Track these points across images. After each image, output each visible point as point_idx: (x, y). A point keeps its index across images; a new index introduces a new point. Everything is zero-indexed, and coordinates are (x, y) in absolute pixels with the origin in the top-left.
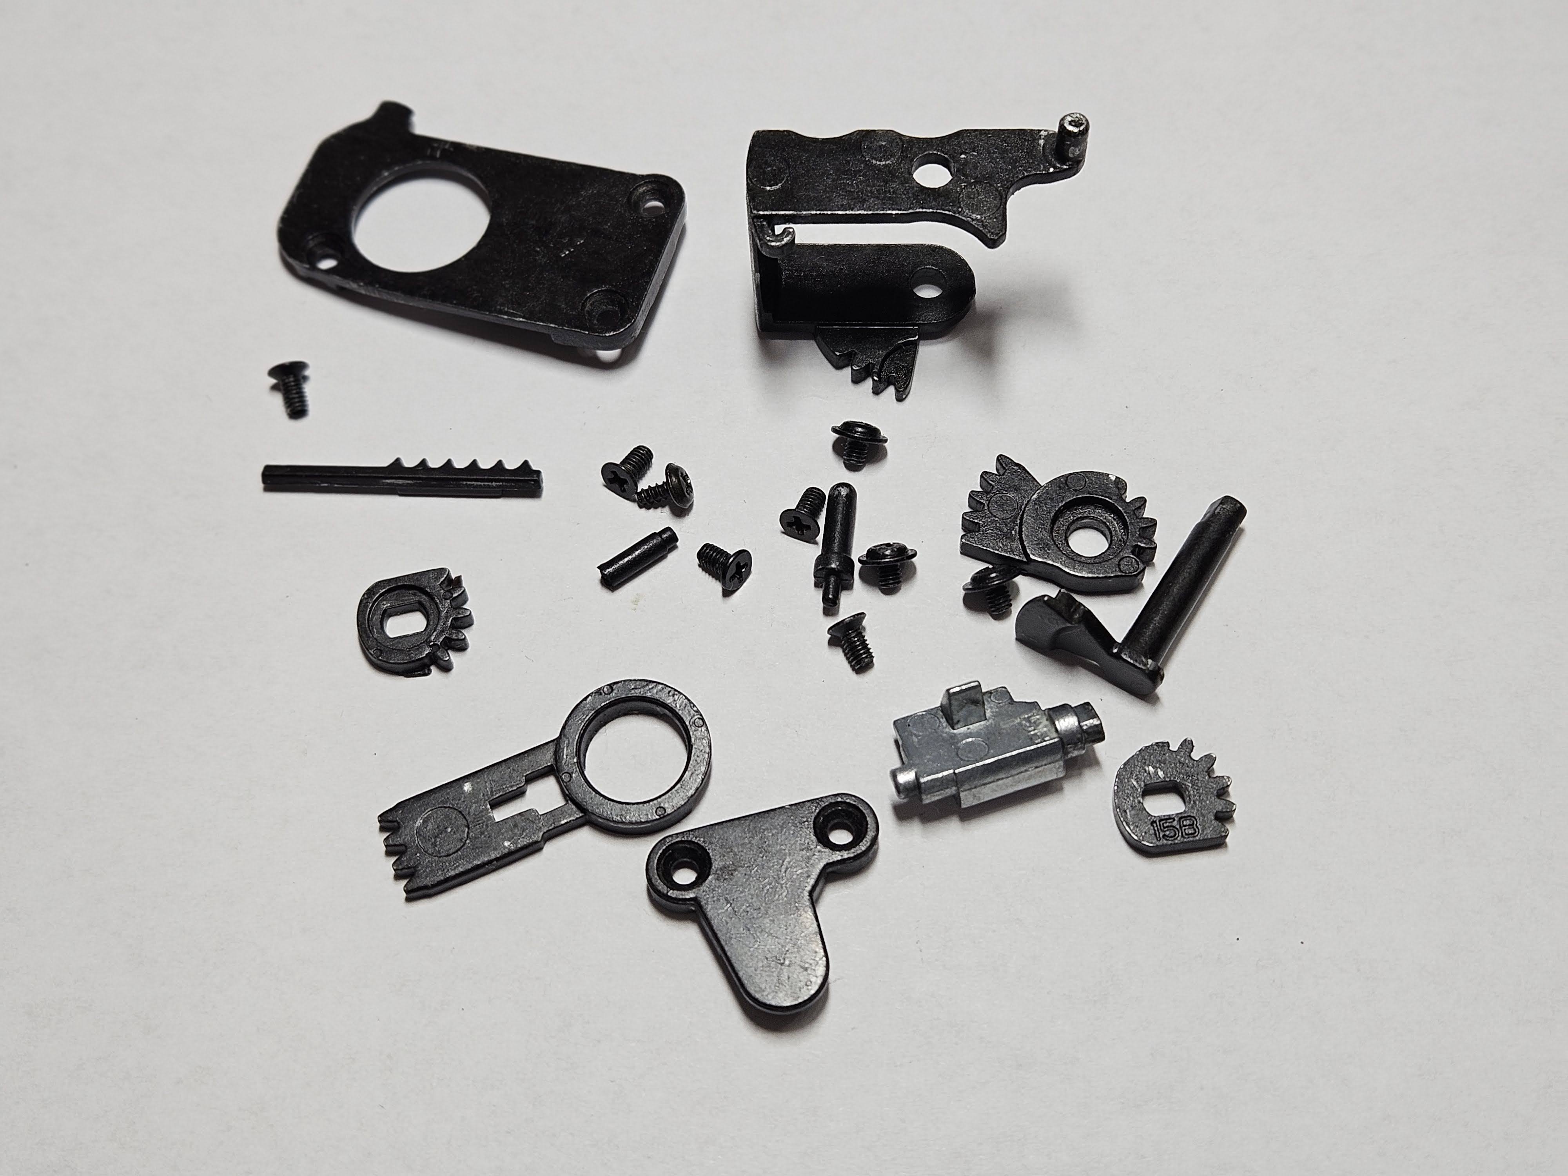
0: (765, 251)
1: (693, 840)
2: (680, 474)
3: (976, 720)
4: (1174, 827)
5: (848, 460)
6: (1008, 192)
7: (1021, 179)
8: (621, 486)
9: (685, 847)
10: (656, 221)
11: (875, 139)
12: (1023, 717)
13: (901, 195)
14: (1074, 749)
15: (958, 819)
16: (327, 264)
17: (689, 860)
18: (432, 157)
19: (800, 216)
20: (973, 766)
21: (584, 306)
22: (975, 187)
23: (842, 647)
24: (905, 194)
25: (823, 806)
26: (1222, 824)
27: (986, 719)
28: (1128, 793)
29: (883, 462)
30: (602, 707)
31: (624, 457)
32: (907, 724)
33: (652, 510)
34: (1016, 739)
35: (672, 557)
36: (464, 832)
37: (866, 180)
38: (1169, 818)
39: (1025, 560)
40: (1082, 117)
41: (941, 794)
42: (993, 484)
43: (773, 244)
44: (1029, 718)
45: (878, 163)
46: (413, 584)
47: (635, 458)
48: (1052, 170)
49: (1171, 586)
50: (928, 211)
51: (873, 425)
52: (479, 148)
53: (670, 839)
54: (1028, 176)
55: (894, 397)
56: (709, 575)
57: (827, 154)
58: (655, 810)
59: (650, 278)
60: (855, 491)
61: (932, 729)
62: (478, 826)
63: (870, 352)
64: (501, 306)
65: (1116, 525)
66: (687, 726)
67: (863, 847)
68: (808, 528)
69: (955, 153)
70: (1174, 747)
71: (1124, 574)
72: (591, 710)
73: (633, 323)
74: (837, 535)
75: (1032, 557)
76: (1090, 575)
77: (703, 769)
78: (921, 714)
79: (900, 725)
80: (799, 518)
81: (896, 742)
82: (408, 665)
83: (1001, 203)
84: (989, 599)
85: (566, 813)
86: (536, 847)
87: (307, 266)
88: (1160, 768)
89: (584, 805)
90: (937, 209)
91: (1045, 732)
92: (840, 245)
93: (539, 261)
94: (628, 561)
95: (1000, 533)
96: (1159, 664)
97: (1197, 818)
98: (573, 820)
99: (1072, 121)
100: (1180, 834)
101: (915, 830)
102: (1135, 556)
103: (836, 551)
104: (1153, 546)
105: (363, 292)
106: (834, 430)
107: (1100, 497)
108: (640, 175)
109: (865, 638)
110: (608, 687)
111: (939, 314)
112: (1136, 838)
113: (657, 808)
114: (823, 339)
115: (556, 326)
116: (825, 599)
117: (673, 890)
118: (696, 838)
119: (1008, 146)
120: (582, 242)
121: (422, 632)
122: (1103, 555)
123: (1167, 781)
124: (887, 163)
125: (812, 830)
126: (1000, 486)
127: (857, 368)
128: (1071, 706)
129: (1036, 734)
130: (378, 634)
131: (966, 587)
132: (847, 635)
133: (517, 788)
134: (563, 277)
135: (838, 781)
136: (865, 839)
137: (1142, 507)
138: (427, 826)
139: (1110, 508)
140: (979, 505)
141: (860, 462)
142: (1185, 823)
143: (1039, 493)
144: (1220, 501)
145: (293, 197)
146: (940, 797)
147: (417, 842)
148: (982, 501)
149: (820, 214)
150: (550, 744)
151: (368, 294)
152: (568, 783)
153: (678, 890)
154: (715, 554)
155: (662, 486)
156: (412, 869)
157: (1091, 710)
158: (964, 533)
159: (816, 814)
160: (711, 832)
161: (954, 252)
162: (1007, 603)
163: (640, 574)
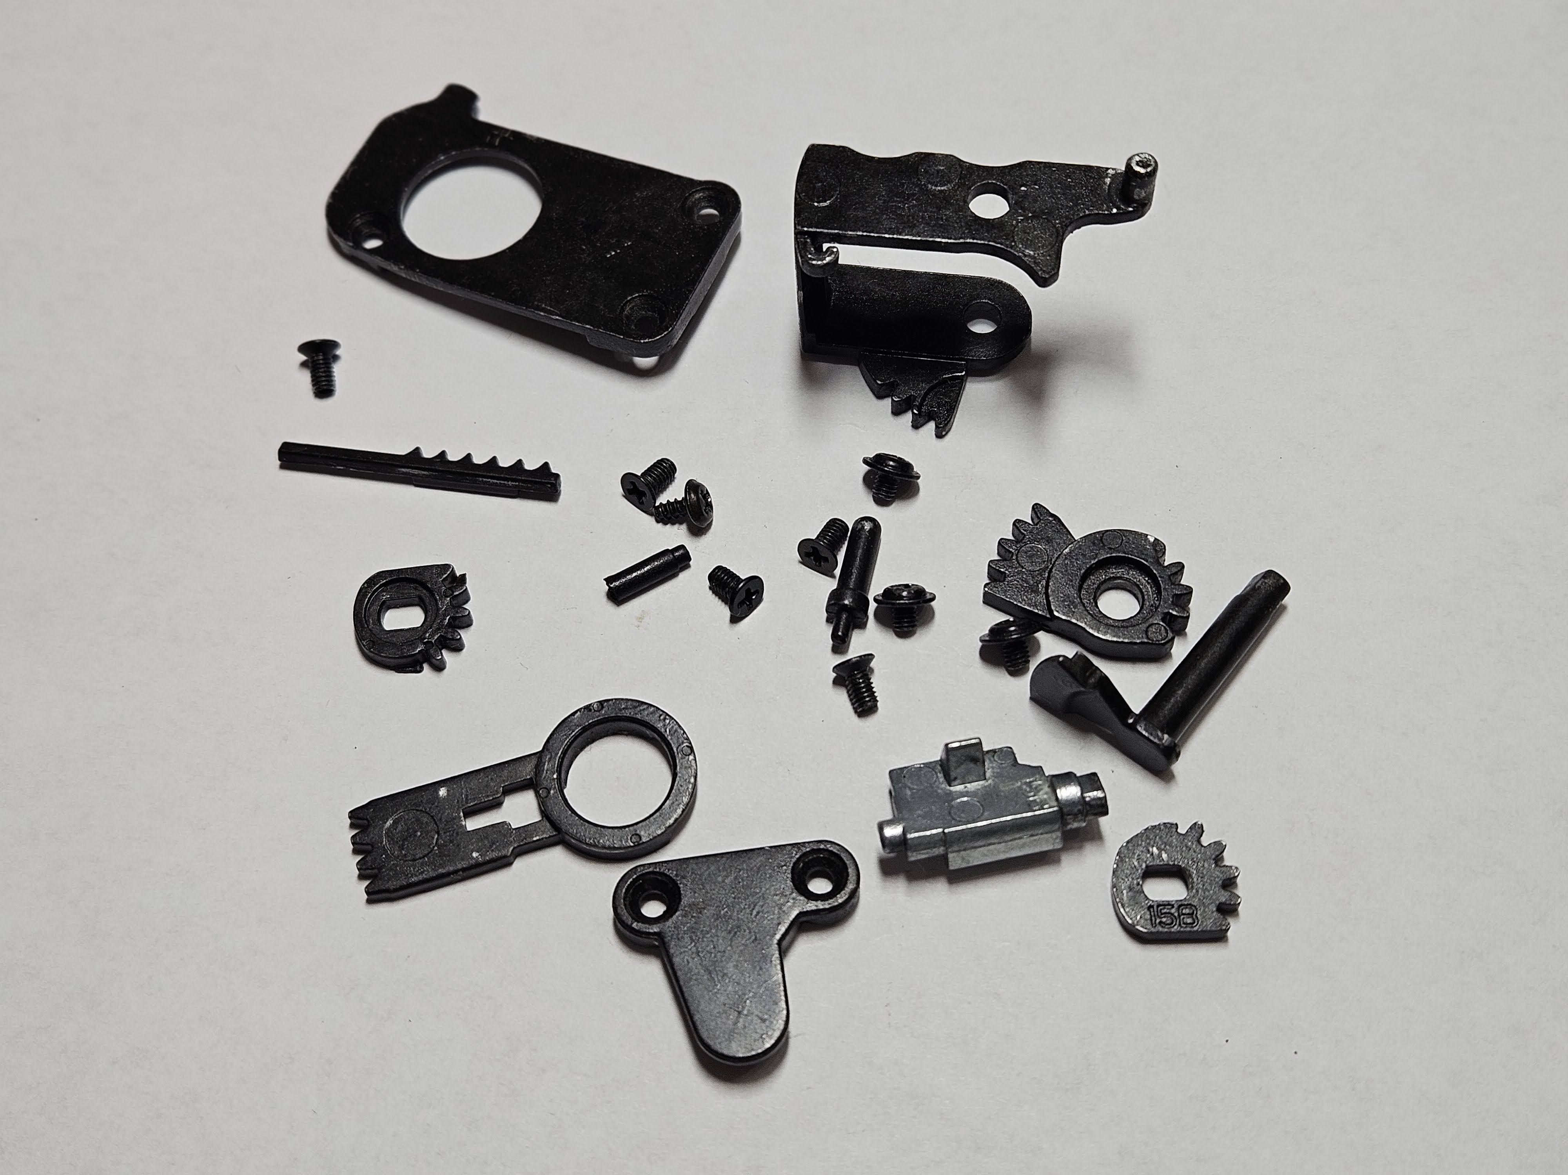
0: (806, 270)
1: (665, 872)
2: (700, 492)
3: (975, 779)
4: (1172, 914)
5: (876, 494)
6: (1066, 230)
7: (1081, 217)
8: (640, 498)
9: (657, 878)
10: (708, 229)
11: (934, 163)
12: (1024, 781)
13: (953, 223)
14: (1073, 821)
15: (946, 880)
16: (373, 244)
17: (659, 893)
18: (491, 145)
19: (845, 236)
20: (964, 827)
21: (623, 309)
22: (1032, 222)
23: (846, 688)
24: (957, 223)
25: (804, 851)
26: (1224, 917)
27: (985, 779)
28: (1127, 874)
29: (914, 499)
30: (589, 724)
31: (646, 469)
32: (903, 775)
33: (669, 526)
34: (1013, 803)
35: (683, 576)
36: (433, 838)
37: (919, 205)
38: (1169, 904)
39: (1048, 616)
40: (1150, 158)
41: (927, 853)
42: (1025, 533)
43: (814, 262)
44: (1030, 782)
45: (933, 188)
46: (415, 577)
47: (657, 471)
48: (1115, 211)
49: (1198, 660)
50: (979, 242)
51: (907, 459)
52: (539, 140)
53: (642, 868)
54: (1089, 215)
55: (934, 433)
56: (719, 598)
57: (882, 175)
58: (630, 836)
59: (693, 288)
60: (880, 526)
61: (928, 783)
62: (448, 834)
63: (913, 384)
64: (539, 301)
65: (1150, 589)
66: (674, 753)
67: (841, 899)
68: (826, 560)
69: (1016, 184)
70: (1182, 830)
71: (1150, 642)
72: (578, 726)
73: (670, 332)
74: (855, 571)
75: (1056, 614)
76: (1115, 639)
77: (685, 800)
78: (918, 766)
79: (896, 776)
80: (817, 548)
81: (890, 792)
82: (399, 660)
83: (1056, 241)
84: (1005, 653)
85: (540, 829)
86: (505, 861)
87: (351, 244)
88: (1165, 851)
89: (558, 824)
90: (989, 241)
91: (1045, 800)
92: (895, 270)
93: (584, 260)
94: (636, 576)
95: (1025, 585)
96: (1176, 742)
97: (1197, 907)
98: (546, 838)
99: (1140, 161)
100: (1178, 923)
101: (899, 887)
102: (1165, 623)
103: (851, 587)
104: (1185, 615)
105: (404, 276)
106: (865, 461)
107: (1136, 558)
108: (697, 181)
109: (871, 681)
110: (598, 704)
111: (989, 351)
112: (1130, 922)
113: (633, 835)
114: (866, 366)
115: (592, 328)
116: (834, 636)
117: (638, 922)
118: (669, 870)
119: (1072, 182)
120: (629, 244)
121: (418, 627)
122: (1132, 620)
123: (1170, 865)
124: (942, 188)
125: (789, 876)
126: (1032, 536)
127: (898, 399)
128: (1075, 775)
129: (1035, 800)
130: (374, 625)
131: (983, 639)
132: (852, 675)
133: (493, 799)
134: (604, 279)
135: (826, 827)
136: (843, 892)
137: (1179, 573)
138: (397, 827)
139: (1145, 570)
140: (1008, 553)
141: (889, 497)
142: (1184, 911)
143: (1071, 547)
144: (1262, 575)
145: (346, 173)
146: (927, 856)
147: (384, 843)
148: (1011, 550)
149: (866, 235)
150: (533, 757)
151: (409, 278)
152: (545, 799)
153: (643, 923)
154: (726, 577)
155: (680, 502)
156: (376, 871)
157: (1097, 781)
158: (988, 581)
159: (795, 859)
160: (685, 866)
161: (1013, 288)
162: (1024, 659)
163: (649, 591)
